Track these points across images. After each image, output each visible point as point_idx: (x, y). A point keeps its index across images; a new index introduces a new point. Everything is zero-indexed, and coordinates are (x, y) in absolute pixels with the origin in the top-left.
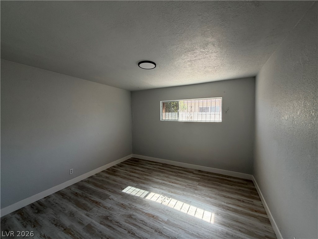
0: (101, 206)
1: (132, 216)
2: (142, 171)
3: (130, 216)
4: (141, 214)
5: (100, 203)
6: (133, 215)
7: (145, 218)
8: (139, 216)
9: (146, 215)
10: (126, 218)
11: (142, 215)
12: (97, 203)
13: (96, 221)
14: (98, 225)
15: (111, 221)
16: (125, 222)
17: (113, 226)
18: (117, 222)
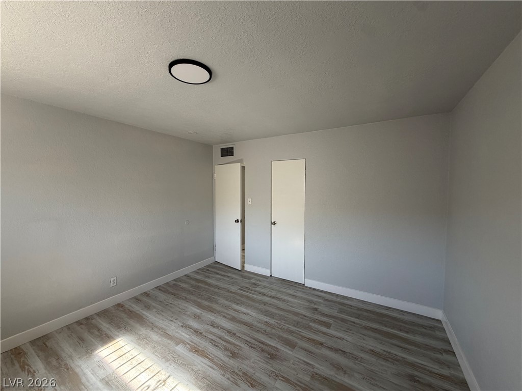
1: (231, 355)
3: (234, 355)
4: (216, 357)
6: (228, 356)
7: (211, 349)
8: (219, 353)
9: (208, 354)
10: (240, 352)
11: (213, 355)
13: (287, 353)
14: (279, 347)
15: (263, 351)
16: (240, 347)
17: (257, 343)
18: (253, 347)
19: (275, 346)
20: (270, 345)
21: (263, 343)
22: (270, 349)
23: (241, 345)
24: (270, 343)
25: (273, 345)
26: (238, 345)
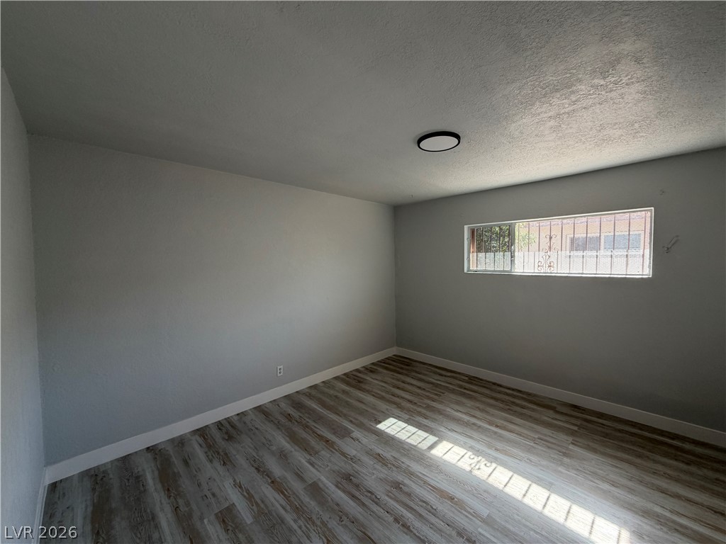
0: (336, 450)
1: (401, 486)
2: (419, 388)
3: (397, 485)
4: (421, 486)
5: (333, 443)
6: (404, 485)
7: (431, 498)
8: (418, 490)
9: (433, 491)
10: (388, 488)
11: (425, 489)
12: (328, 441)
13: (327, 478)
14: (333, 488)
15: (357, 486)
16: (388, 495)
17: (361, 497)
18: (370, 492)
19: (337, 490)
20: (344, 491)
21: (353, 497)
22: (346, 486)
23: (386, 498)
24: (343, 495)
25: (339, 492)
26: (391, 498)
